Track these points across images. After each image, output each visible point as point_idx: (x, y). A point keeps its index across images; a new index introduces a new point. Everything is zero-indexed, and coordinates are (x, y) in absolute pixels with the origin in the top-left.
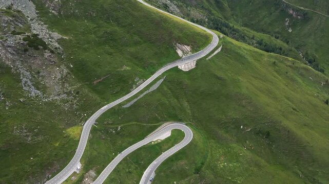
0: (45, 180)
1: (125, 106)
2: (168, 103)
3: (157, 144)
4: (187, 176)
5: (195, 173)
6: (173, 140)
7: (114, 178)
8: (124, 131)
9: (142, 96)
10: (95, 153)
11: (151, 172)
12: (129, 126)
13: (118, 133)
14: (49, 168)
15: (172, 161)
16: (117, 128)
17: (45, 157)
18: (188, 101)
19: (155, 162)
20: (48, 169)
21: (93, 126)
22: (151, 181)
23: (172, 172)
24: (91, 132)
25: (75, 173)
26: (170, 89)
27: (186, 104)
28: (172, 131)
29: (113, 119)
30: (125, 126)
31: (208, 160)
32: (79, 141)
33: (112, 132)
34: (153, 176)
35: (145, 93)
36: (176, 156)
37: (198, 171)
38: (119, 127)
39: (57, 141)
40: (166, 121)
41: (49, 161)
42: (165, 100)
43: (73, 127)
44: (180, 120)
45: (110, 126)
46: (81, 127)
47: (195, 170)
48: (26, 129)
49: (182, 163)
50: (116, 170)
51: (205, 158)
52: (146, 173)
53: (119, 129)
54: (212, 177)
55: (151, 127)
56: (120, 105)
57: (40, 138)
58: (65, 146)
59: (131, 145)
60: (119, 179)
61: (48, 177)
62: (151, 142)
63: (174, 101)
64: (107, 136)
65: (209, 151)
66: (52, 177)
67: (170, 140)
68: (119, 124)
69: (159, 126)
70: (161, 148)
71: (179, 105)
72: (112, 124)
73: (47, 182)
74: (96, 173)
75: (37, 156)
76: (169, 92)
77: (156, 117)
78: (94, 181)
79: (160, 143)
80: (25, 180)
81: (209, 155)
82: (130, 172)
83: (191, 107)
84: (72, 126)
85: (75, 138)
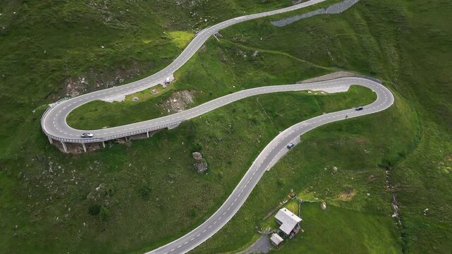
0: (112, 83)
1: (275, 24)
2: (356, 39)
3: (316, 96)
4: (362, 166)
5: (380, 166)
6: (349, 100)
7: (222, 117)
8: (262, 59)
9: (310, 14)
10: (203, 72)
11: (294, 135)
12: (273, 55)
13: (251, 60)
14: (123, 67)
15: (340, 130)
16: (252, 52)
17: (121, 50)
18: (398, 47)
19: (304, 123)
20: (120, 68)
21: (212, 36)
22: (289, 147)
23: (335, 148)
24: (207, 43)
25: (160, 85)
26: (367, 19)
27: (391, 50)
28: (351, 87)
29: (248, 38)
30: (266, 53)
31: (415, 152)
32: (183, 50)
33: (240, 56)
34: (295, 141)
35: (317, 12)
36: (350, 125)
37: (388, 165)
38: (256, 52)
39: (148, 38)
40: (345, 68)
41: (125, 57)
42: (351, 33)
43: (181, 32)
44: (372, 74)
45: (240, 45)
46: (192, 35)
47: (383, 161)
48: (108, 5)
49: (359, 140)
50: (231, 108)
51: (411, 147)
52: (282, 135)
53: (255, 54)
54: (418, 183)
55: (312, 69)
56: (267, 19)
57: (125, 25)
58: (158, 48)
59: (269, 85)
60: (232, 122)
61: (118, 80)
62: (307, 91)
63: (370, 40)
64: (232, 59)
65: (423, 138)
66: (124, 83)
67: (345, 98)
68: (256, 47)
69: (329, 72)
70: (322, 104)
71: (377, 48)
72: (245, 44)
73: (114, 87)
74: (193, 99)
75: (111, 47)
76: (364, 22)
77: (328, 55)
78: (187, 108)
79: (323, 96)
80: (83, 71)
81: (420, 146)
82: (254, 121)
83: (401, 57)
84: (180, 30)
85: (179, 44)
